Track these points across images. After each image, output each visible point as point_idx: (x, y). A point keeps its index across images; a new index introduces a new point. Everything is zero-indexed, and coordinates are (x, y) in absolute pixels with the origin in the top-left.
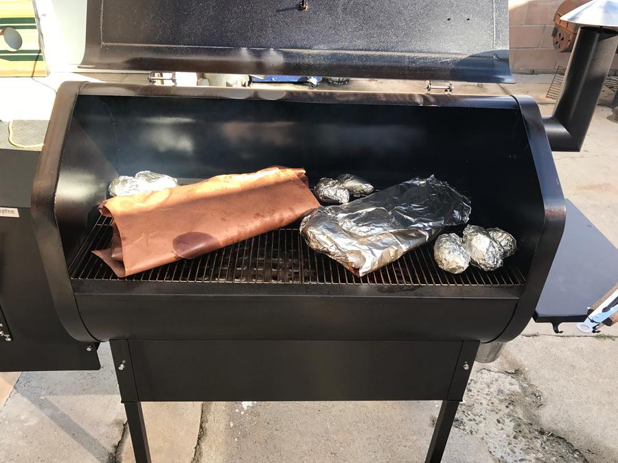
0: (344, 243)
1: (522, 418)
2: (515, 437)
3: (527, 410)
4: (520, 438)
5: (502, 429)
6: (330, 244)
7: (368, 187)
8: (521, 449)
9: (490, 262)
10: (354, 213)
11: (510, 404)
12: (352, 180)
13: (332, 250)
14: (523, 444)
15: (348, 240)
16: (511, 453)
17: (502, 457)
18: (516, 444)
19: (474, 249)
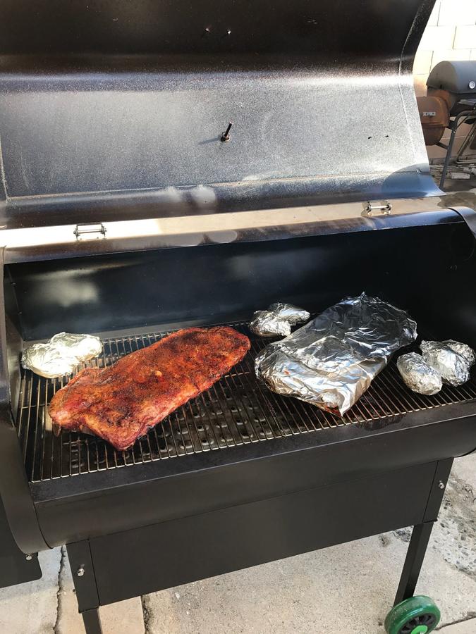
0: (314, 383)
1: (462, 517)
2: (463, 539)
3: (464, 507)
4: (467, 538)
5: (449, 533)
6: (300, 386)
7: (305, 315)
8: (472, 550)
9: (460, 377)
10: (310, 347)
11: (446, 505)
12: (286, 309)
13: (304, 392)
14: (472, 543)
15: (318, 379)
16: (464, 556)
17: (458, 563)
18: (466, 545)
19: (441, 367)
